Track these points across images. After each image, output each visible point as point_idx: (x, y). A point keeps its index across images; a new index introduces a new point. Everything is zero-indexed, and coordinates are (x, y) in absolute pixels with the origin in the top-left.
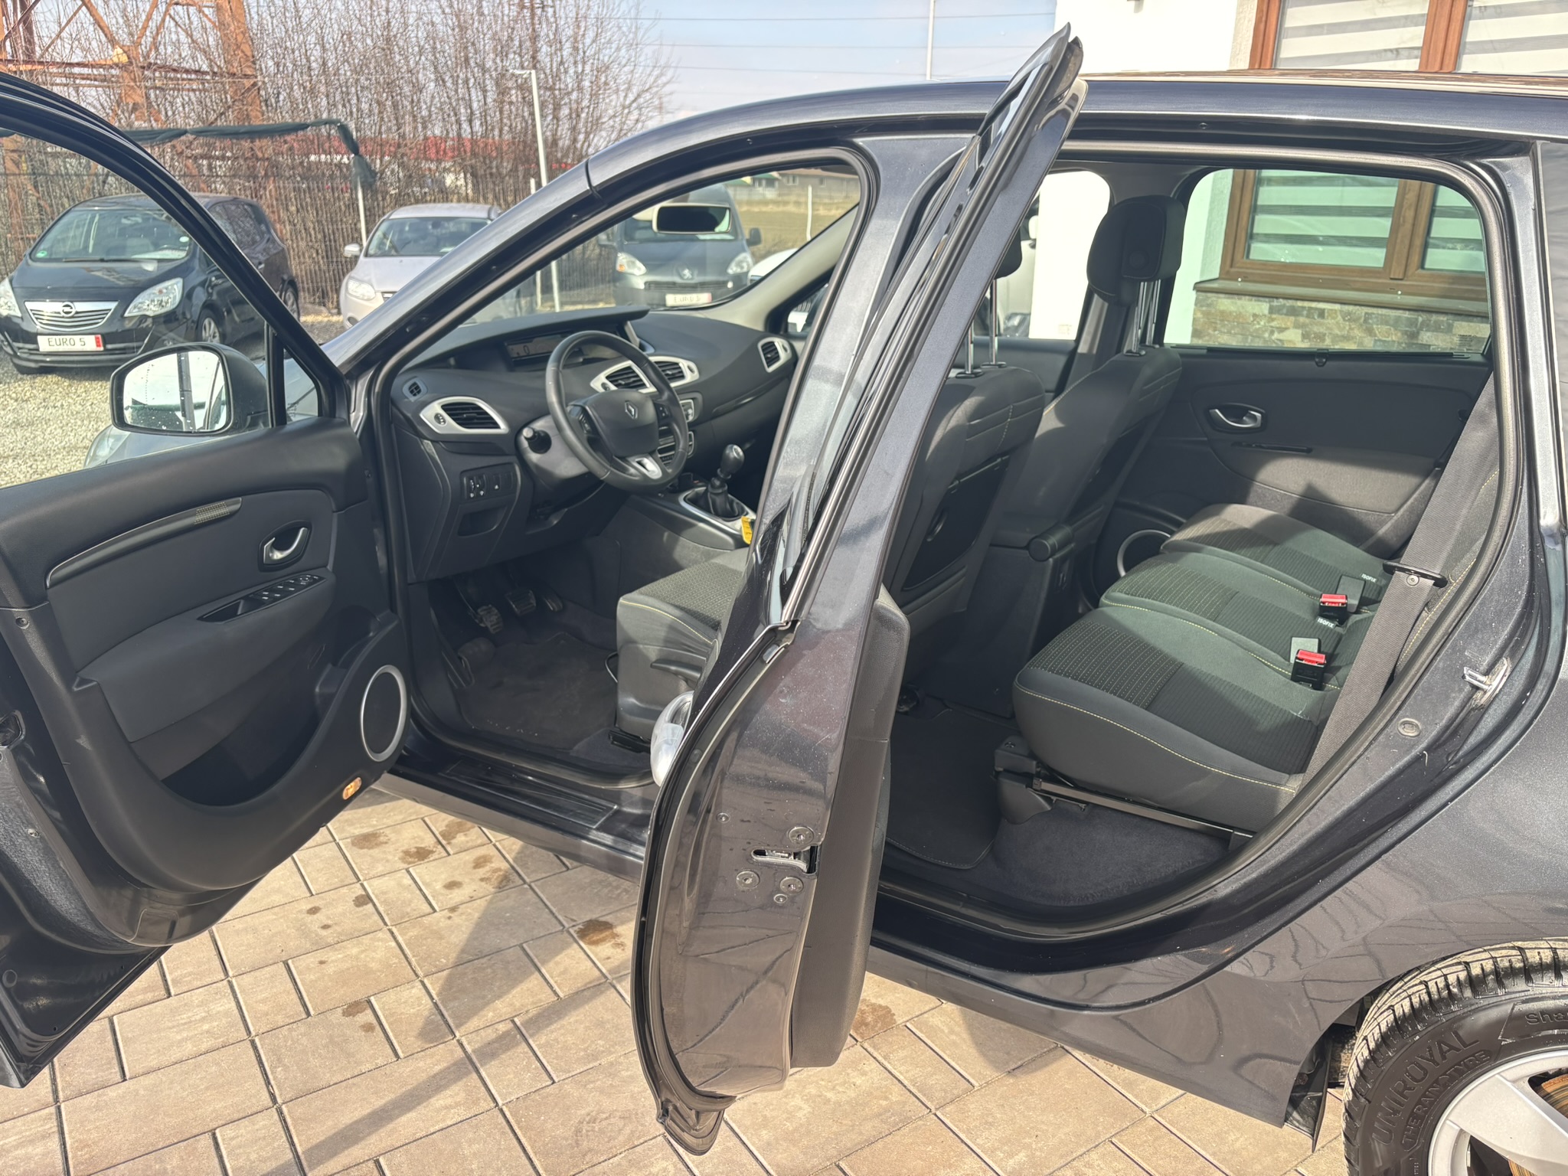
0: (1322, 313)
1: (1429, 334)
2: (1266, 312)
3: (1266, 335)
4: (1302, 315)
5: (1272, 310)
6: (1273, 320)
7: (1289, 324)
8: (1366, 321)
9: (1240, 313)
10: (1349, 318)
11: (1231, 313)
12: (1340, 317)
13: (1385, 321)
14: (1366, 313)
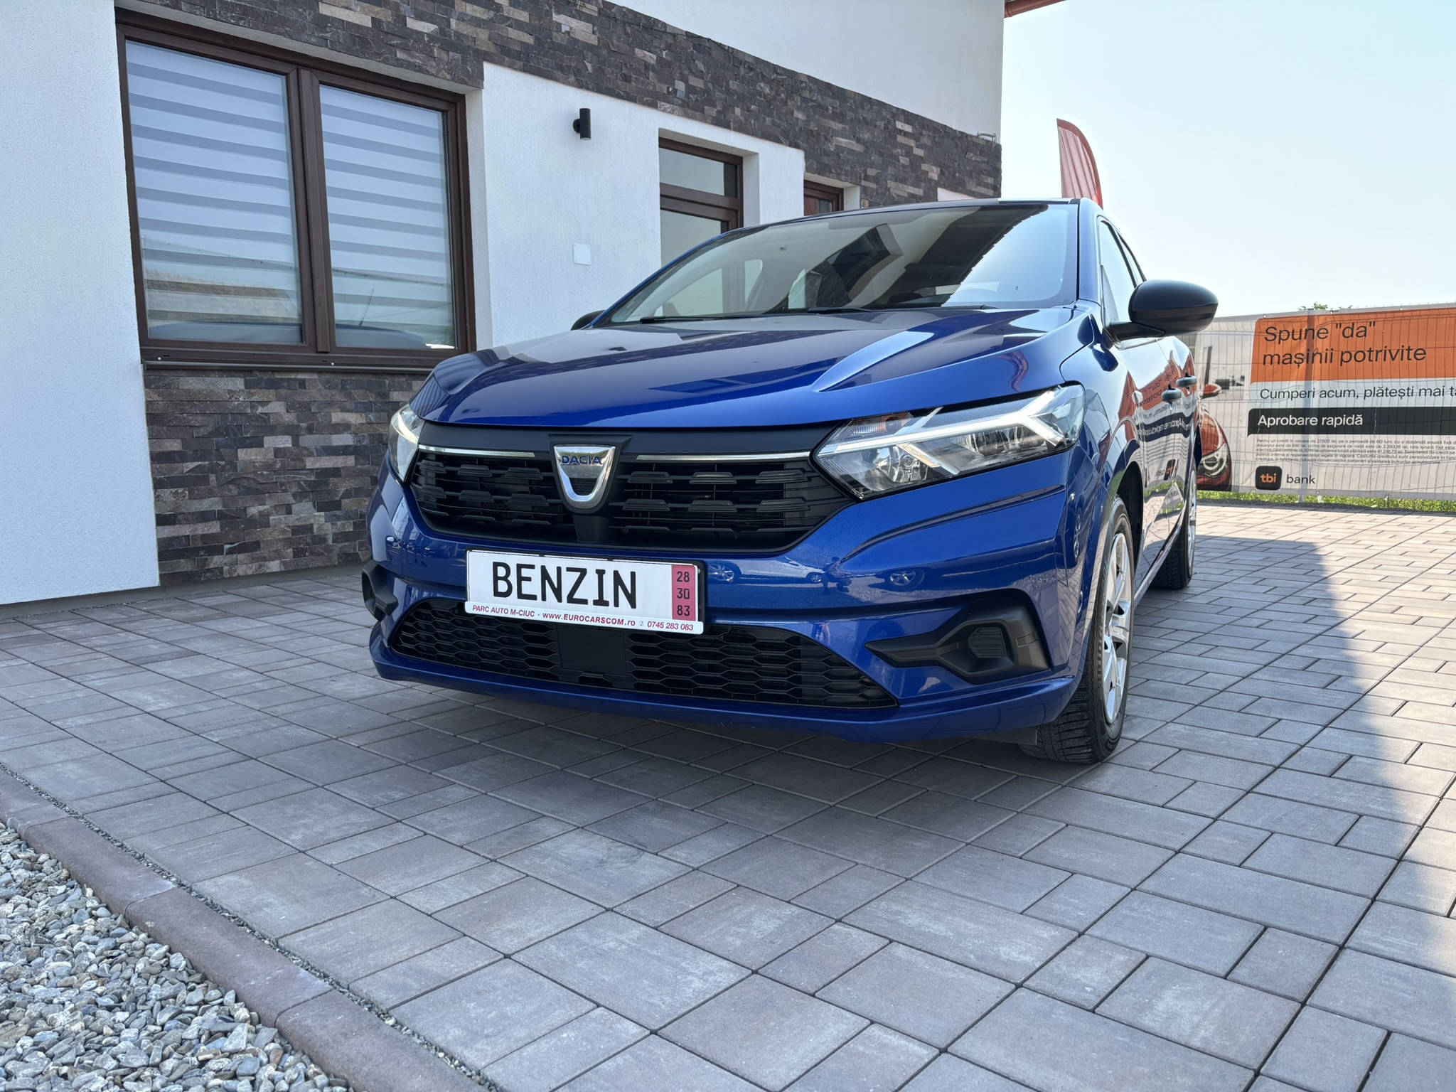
0: (302, 384)
1: (396, 393)
2: (243, 387)
3: (249, 411)
4: (283, 387)
5: (248, 385)
6: (253, 395)
7: (270, 397)
8: (343, 388)
9: (212, 391)
10: (329, 386)
11: (199, 392)
12: (320, 386)
13: (359, 386)
14: (342, 380)
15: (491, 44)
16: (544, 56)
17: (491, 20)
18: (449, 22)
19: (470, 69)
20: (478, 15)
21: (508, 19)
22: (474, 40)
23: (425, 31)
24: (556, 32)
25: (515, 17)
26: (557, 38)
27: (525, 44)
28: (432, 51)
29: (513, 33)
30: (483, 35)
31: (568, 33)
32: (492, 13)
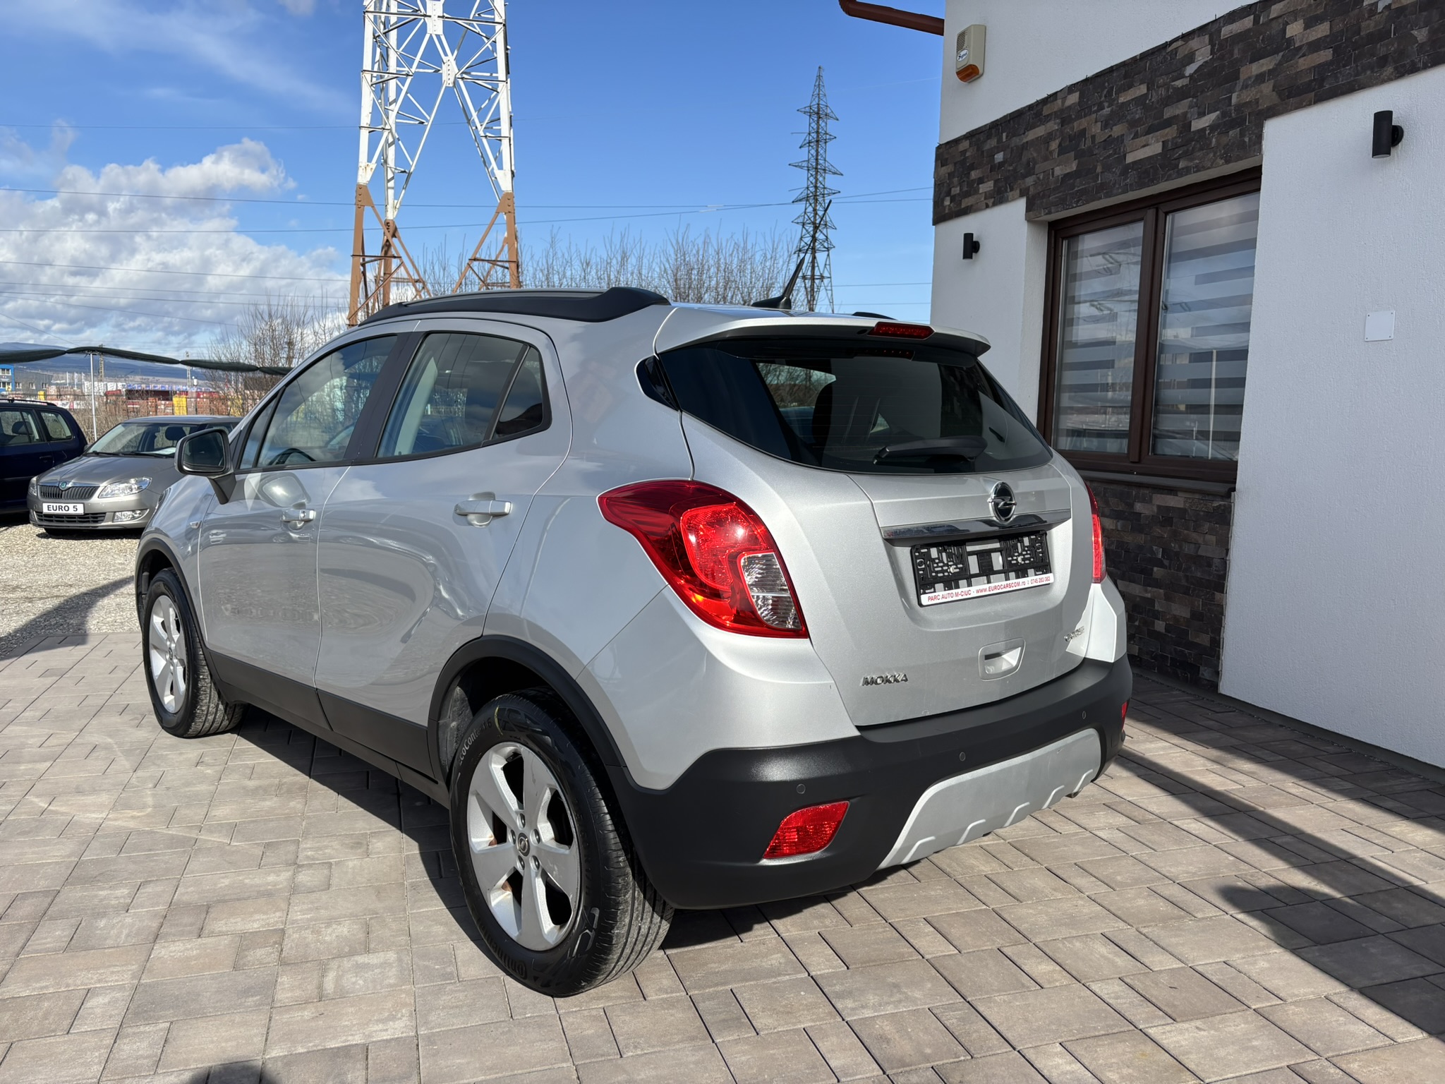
15: (1274, 93)
16: (1344, 66)
17: (1280, 64)
18: (1230, 98)
19: (1247, 139)
20: (1265, 69)
21: (1300, 48)
22: (1257, 101)
23: (1207, 125)
24: (1369, 18)
25: (1312, 38)
26: (1369, 26)
27: (1320, 65)
28: (1211, 143)
29: (1304, 63)
30: (1267, 88)
31: (1388, 7)
32: (1281, 54)
